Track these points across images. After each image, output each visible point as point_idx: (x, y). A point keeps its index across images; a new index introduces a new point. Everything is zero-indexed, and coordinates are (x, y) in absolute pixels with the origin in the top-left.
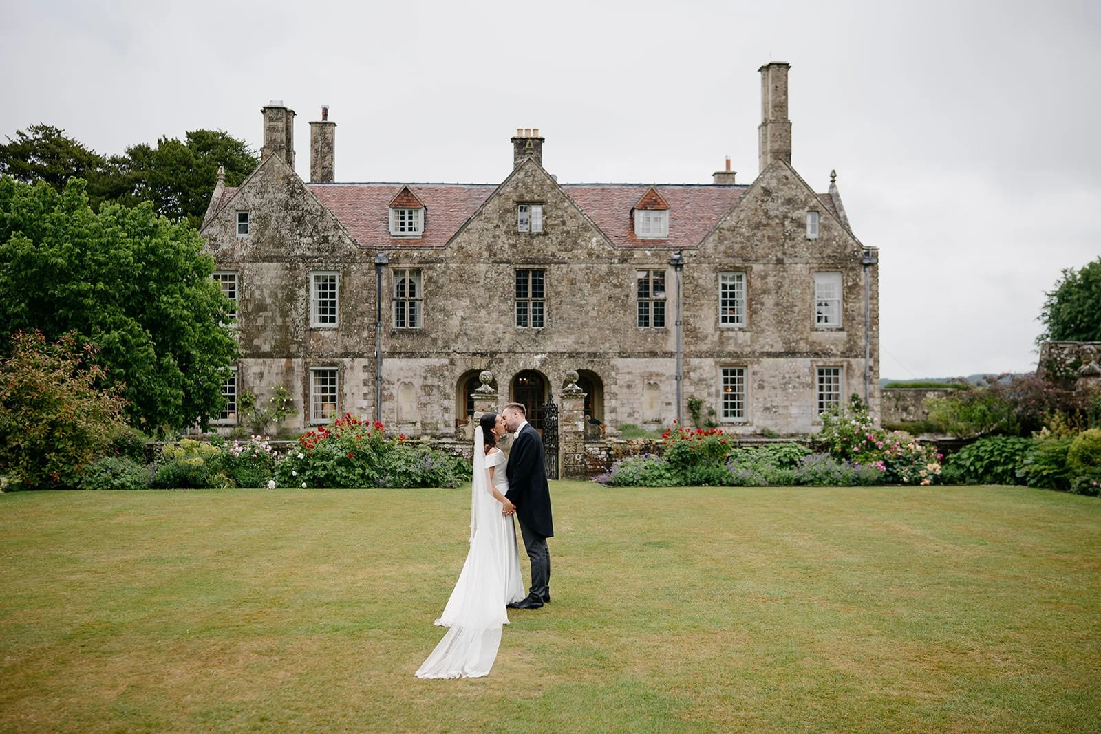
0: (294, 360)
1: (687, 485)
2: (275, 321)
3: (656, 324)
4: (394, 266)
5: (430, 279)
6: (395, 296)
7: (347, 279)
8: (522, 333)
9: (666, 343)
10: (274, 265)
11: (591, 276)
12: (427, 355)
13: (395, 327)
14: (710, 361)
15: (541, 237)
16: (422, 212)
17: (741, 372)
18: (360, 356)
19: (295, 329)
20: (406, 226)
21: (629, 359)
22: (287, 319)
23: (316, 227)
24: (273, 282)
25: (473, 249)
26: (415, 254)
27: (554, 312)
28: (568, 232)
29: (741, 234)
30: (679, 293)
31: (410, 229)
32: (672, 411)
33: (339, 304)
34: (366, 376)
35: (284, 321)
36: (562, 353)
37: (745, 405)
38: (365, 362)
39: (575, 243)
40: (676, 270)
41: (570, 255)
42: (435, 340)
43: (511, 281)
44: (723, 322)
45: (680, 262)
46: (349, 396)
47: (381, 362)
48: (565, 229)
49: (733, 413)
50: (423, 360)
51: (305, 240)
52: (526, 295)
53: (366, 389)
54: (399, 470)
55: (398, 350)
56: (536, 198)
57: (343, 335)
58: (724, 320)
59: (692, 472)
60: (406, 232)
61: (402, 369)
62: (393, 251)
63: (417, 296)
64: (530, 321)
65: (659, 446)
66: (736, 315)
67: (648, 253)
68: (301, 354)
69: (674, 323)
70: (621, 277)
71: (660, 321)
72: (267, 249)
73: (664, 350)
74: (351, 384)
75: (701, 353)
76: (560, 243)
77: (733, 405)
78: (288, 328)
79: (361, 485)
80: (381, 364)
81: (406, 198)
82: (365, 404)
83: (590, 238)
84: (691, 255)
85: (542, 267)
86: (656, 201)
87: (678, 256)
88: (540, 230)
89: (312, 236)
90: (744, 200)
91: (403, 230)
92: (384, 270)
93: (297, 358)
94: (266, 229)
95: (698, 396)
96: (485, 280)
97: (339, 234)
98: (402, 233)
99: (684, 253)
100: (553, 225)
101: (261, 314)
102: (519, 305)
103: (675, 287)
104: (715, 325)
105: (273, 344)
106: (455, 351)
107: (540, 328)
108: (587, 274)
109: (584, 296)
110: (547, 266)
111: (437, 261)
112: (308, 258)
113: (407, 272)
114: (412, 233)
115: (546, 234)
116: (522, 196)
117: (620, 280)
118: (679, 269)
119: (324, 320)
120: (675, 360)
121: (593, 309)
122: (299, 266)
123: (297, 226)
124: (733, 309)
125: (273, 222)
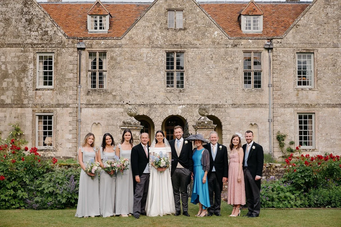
0: (26, 109)
1: (310, 206)
2: (14, 84)
3: (255, 87)
4: (89, 49)
5: (112, 58)
6: (90, 69)
7: (59, 58)
8: (170, 92)
9: (262, 99)
10: (14, 49)
11: (214, 56)
12: (110, 105)
13: (90, 88)
14: (291, 110)
15: (182, 31)
16: (108, 17)
17: (310, 117)
18: (67, 106)
19: (26, 90)
20: (98, 26)
21: (238, 109)
22: (22, 83)
23: (40, 25)
24: (13, 60)
25: (139, 39)
26: (103, 42)
27: (190, 79)
28: (199, 28)
29: (311, 29)
30: (270, 66)
31: (101, 28)
32: (266, 142)
33: (55, 74)
34: (70, 119)
35: (20, 85)
36: (195, 105)
37: (313, 138)
38: (70, 110)
39: (204, 34)
40: (268, 52)
41: (200, 42)
42: (114, 96)
43: (163, 59)
44: (298, 85)
45: (271, 47)
46: (60, 132)
47: (81, 110)
48: (197, 26)
49: (306, 144)
50: (107, 109)
51: (33, 33)
52: (172, 68)
53: (71, 128)
54: (46, 191)
55: (92, 103)
56: (179, 7)
57: (57, 93)
58: (299, 83)
59: (314, 194)
60: (98, 30)
61: (94, 115)
62: (88, 40)
63: (104, 69)
64: (175, 84)
65: (278, 169)
66: (307, 81)
67: (250, 41)
68: (30, 105)
69: (267, 85)
70: (233, 56)
71: (258, 84)
72: (9, 39)
73: (261, 103)
74: (61, 124)
75: (285, 105)
76: (195, 35)
77: (305, 138)
78: (22, 88)
79: (13, 205)
80: (81, 112)
81: (98, 8)
82: (70, 136)
83: (213, 32)
84: (278, 42)
85: (183, 50)
86: (254, 10)
87: (269, 43)
88: (182, 27)
89: (37, 31)
90: (312, 7)
91: (96, 28)
92: (83, 52)
93: (28, 107)
94: (9, 27)
95: (282, 132)
96: (146, 58)
97: (55, 29)
98: (96, 31)
99: (274, 41)
100: (190, 23)
101: (5, 80)
102: (168, 74)
103: (268, 63)
104: (294, 87)
105: (13, 98)
106: (127, 103)
107: (182, 89)
108: (211, 55)
109: (209, 68)
110: (185, 50)
111: (116, 46)
112: (35, 44)
113: (98, 54)
114: (102, 30)
115: (185, 29)
116: (170, 5)
117: (232, 58)
118: (270, 51)
119: (45, 84)
120: (268, 109)
121: (215, 77)
122: (29, 50)
123: (28, 25)
124: (305, 77)
125: (14, 23)
